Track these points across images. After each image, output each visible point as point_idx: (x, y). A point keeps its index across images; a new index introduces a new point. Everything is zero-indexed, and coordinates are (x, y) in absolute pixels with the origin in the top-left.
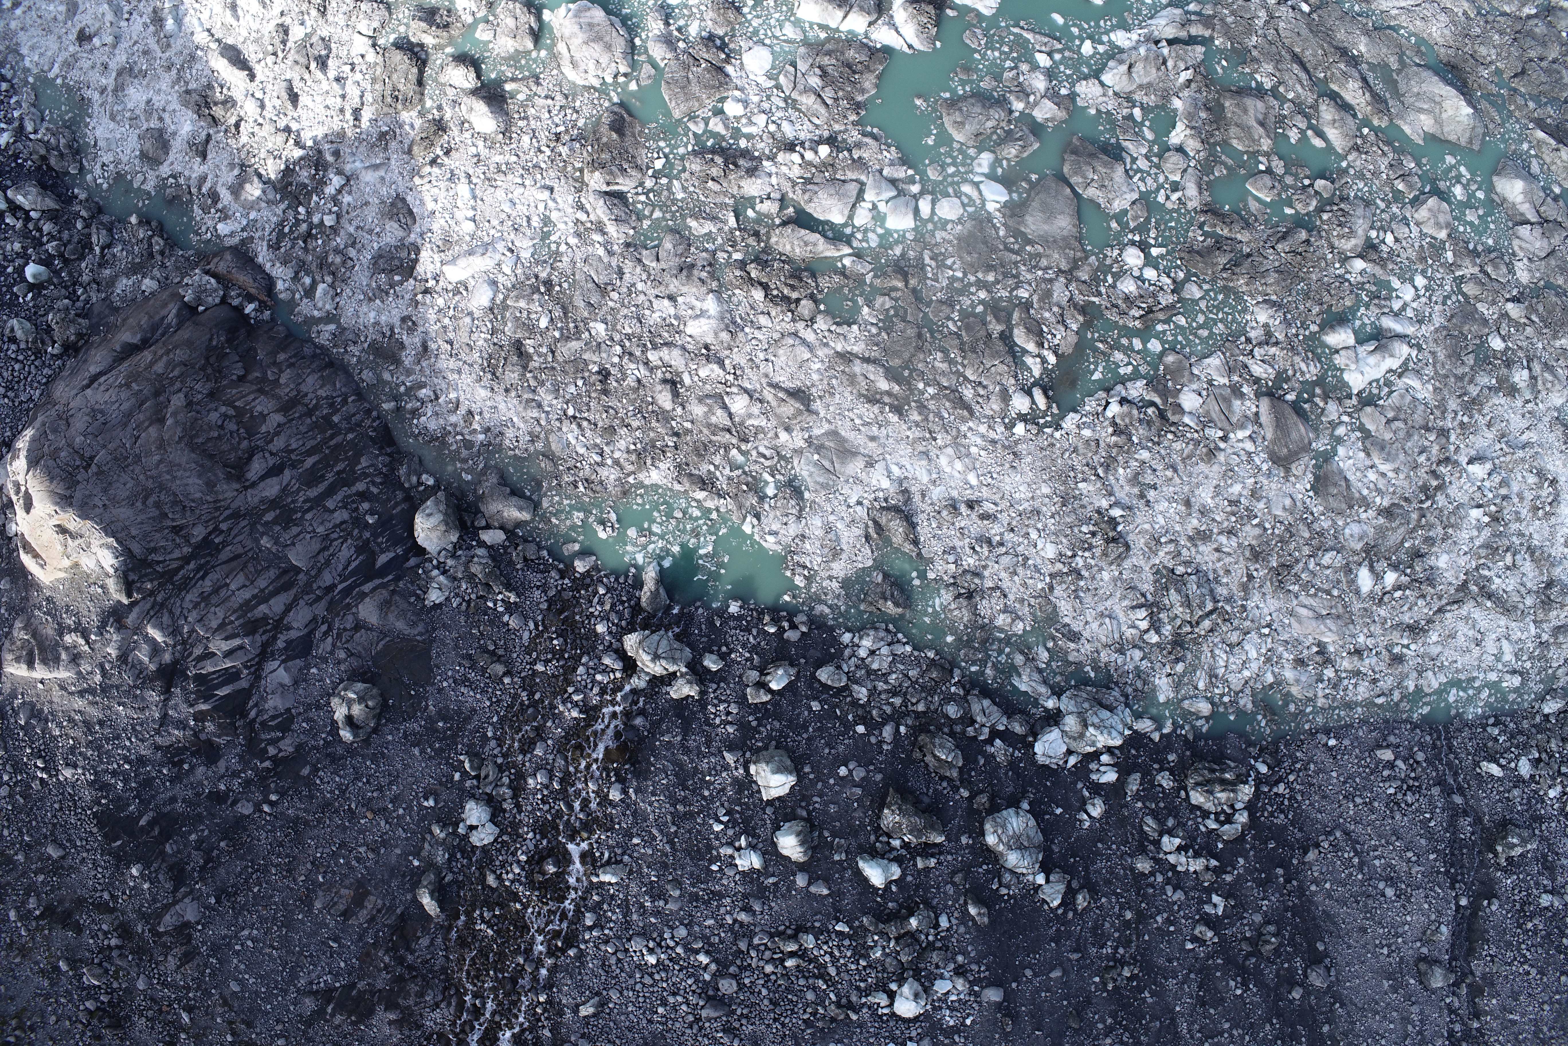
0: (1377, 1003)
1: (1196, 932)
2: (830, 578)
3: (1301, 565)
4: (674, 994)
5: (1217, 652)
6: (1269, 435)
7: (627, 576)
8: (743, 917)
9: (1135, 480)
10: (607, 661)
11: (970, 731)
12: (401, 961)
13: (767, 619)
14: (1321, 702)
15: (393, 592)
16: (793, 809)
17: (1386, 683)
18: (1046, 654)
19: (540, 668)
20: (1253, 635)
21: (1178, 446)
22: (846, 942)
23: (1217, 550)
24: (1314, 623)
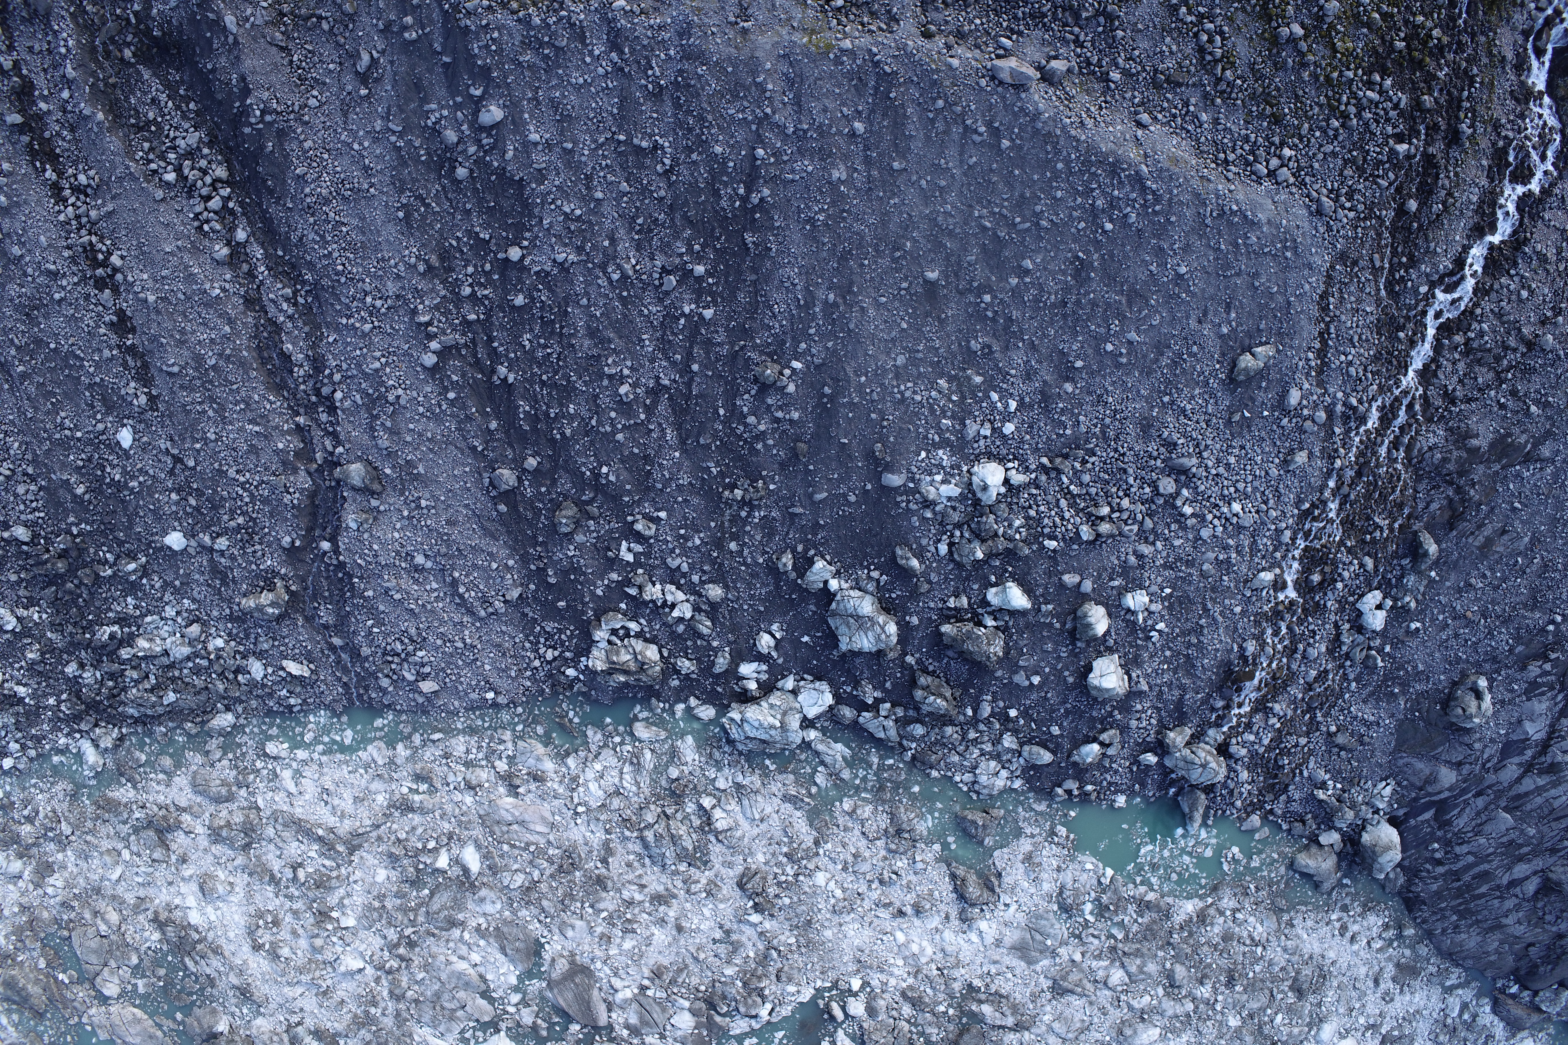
0: (431, 450)
1: (654, 527)
2: (1033, 836)
3: (548, 873)
4: (1217, 475)
5: (634, 789)
6: (595, 993)
7: (1215, 815)
8: (1146, 549)
9: (736, 947)
10: (1244, 752)
11: (900, 712)
12: (1459, 490)
13: (1094, 796)
14: (507, 735)
15: (1421, 789)
16: (1088, 645)
17: (429, 753)
18: (818, 781)
19: (1303, 741)
20: (594, 804)
21: (695, 981)
22: (1047, 530)
23: (643, 886)
24: (527, 817)
